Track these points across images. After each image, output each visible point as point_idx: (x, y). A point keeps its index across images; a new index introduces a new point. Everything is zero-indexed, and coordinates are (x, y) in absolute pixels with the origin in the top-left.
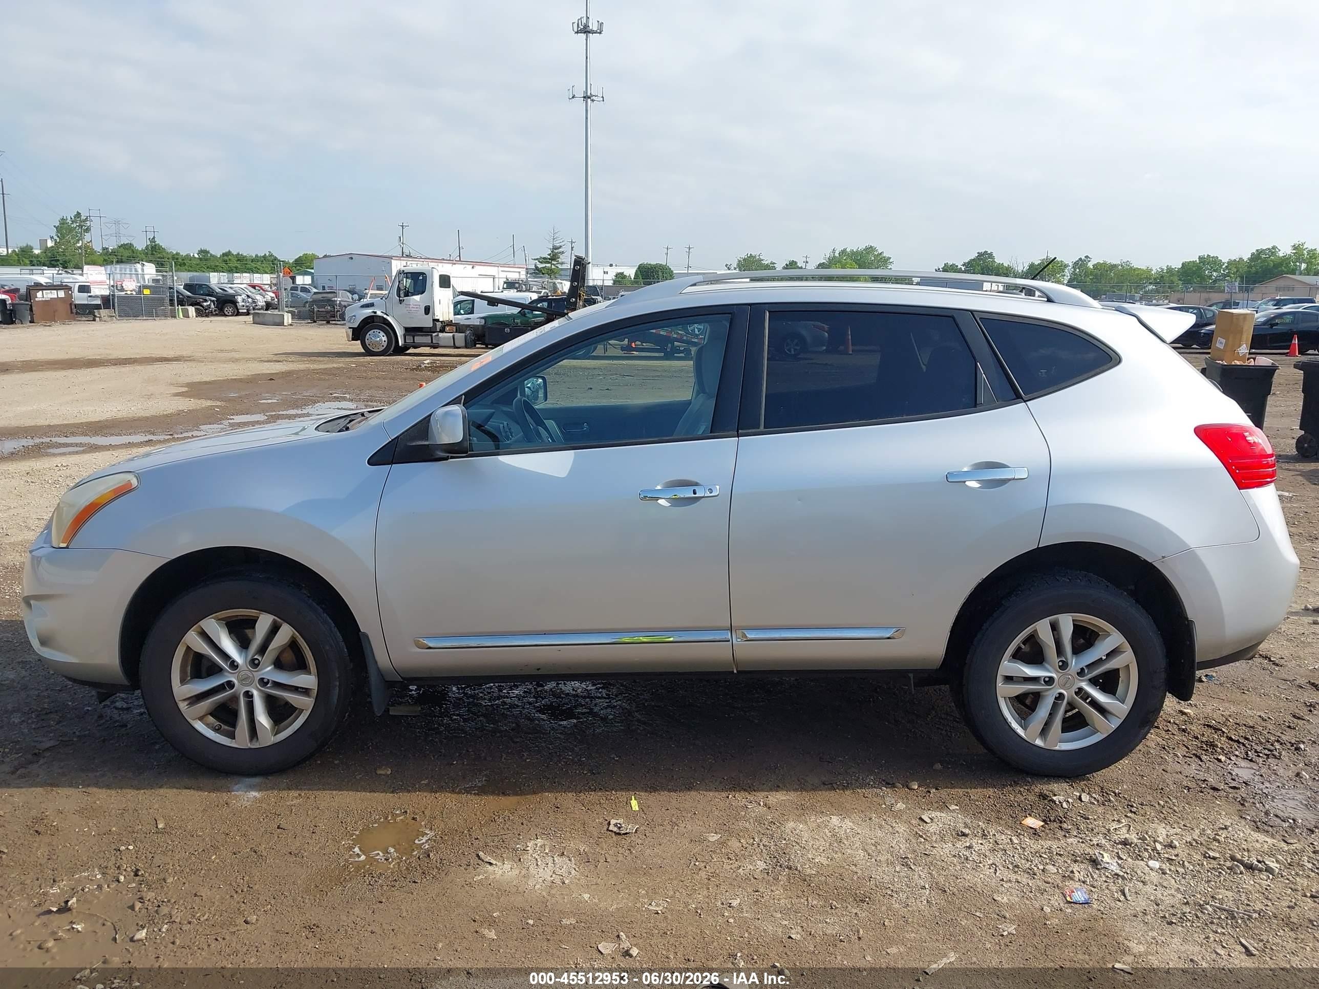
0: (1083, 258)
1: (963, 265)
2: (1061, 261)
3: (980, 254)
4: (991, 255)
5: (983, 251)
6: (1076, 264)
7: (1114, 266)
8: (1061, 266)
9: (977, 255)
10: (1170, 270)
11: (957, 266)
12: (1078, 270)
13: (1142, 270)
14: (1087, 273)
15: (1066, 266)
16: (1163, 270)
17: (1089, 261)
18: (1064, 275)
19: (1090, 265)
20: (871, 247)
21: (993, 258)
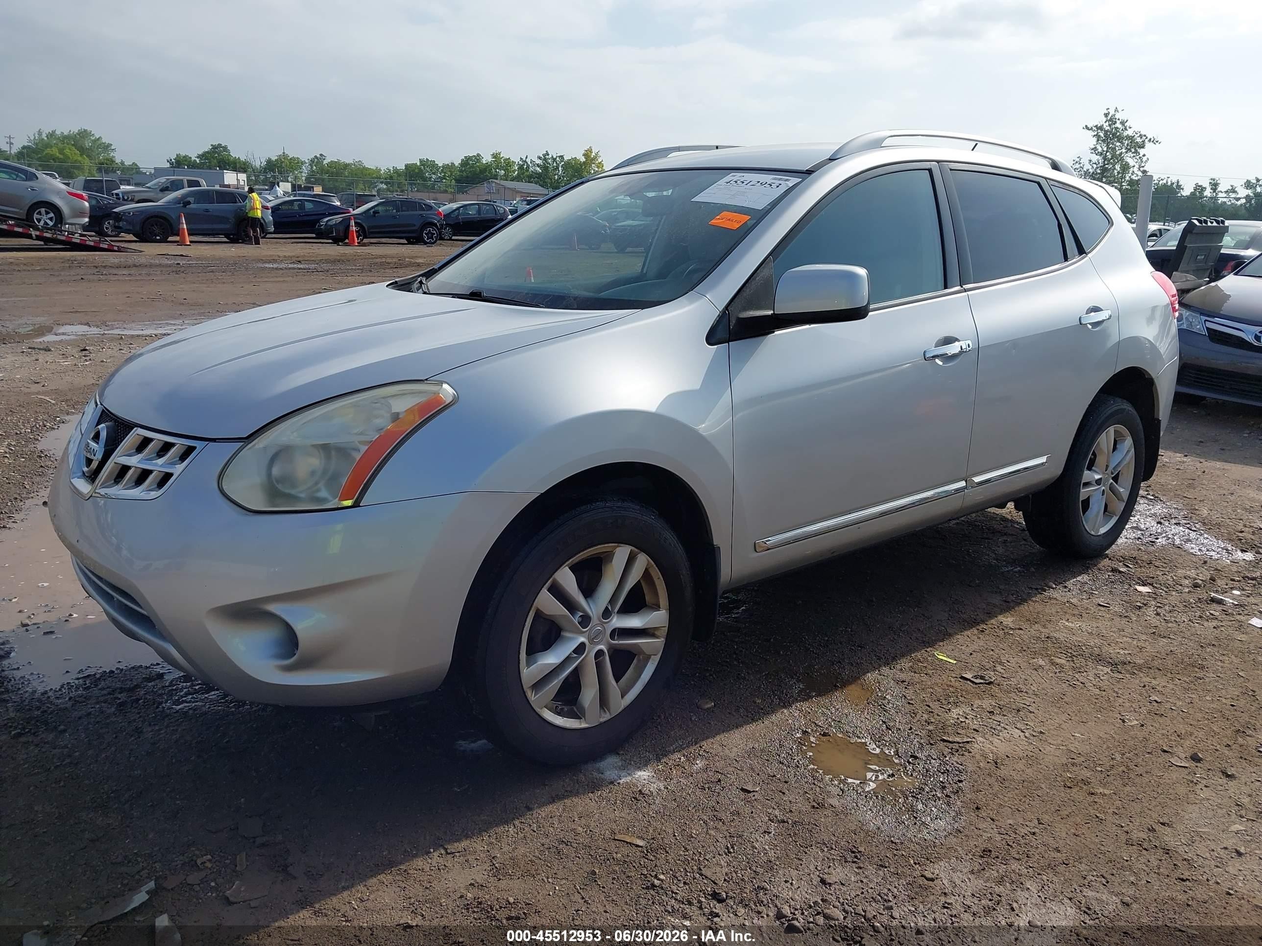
0: (318, 156)
1: (198, 157)
2: (298, 158)
3: (214, 147)
4: (225, 148)
5: (217, 144)
6: (312, 161)
7: (346, 166)
8: (298, 163)
9: (211, 147)
10: (396, 171)
11: (191, 158)
12: (315, 168)
13: (373, 169)
14: (322, 170)
15: (303, 163)
16: (390, 171)
17: (324, 159)
18: (301, 172)
19: (325, 162)
20: (85, 131)
21: (228, 151)
